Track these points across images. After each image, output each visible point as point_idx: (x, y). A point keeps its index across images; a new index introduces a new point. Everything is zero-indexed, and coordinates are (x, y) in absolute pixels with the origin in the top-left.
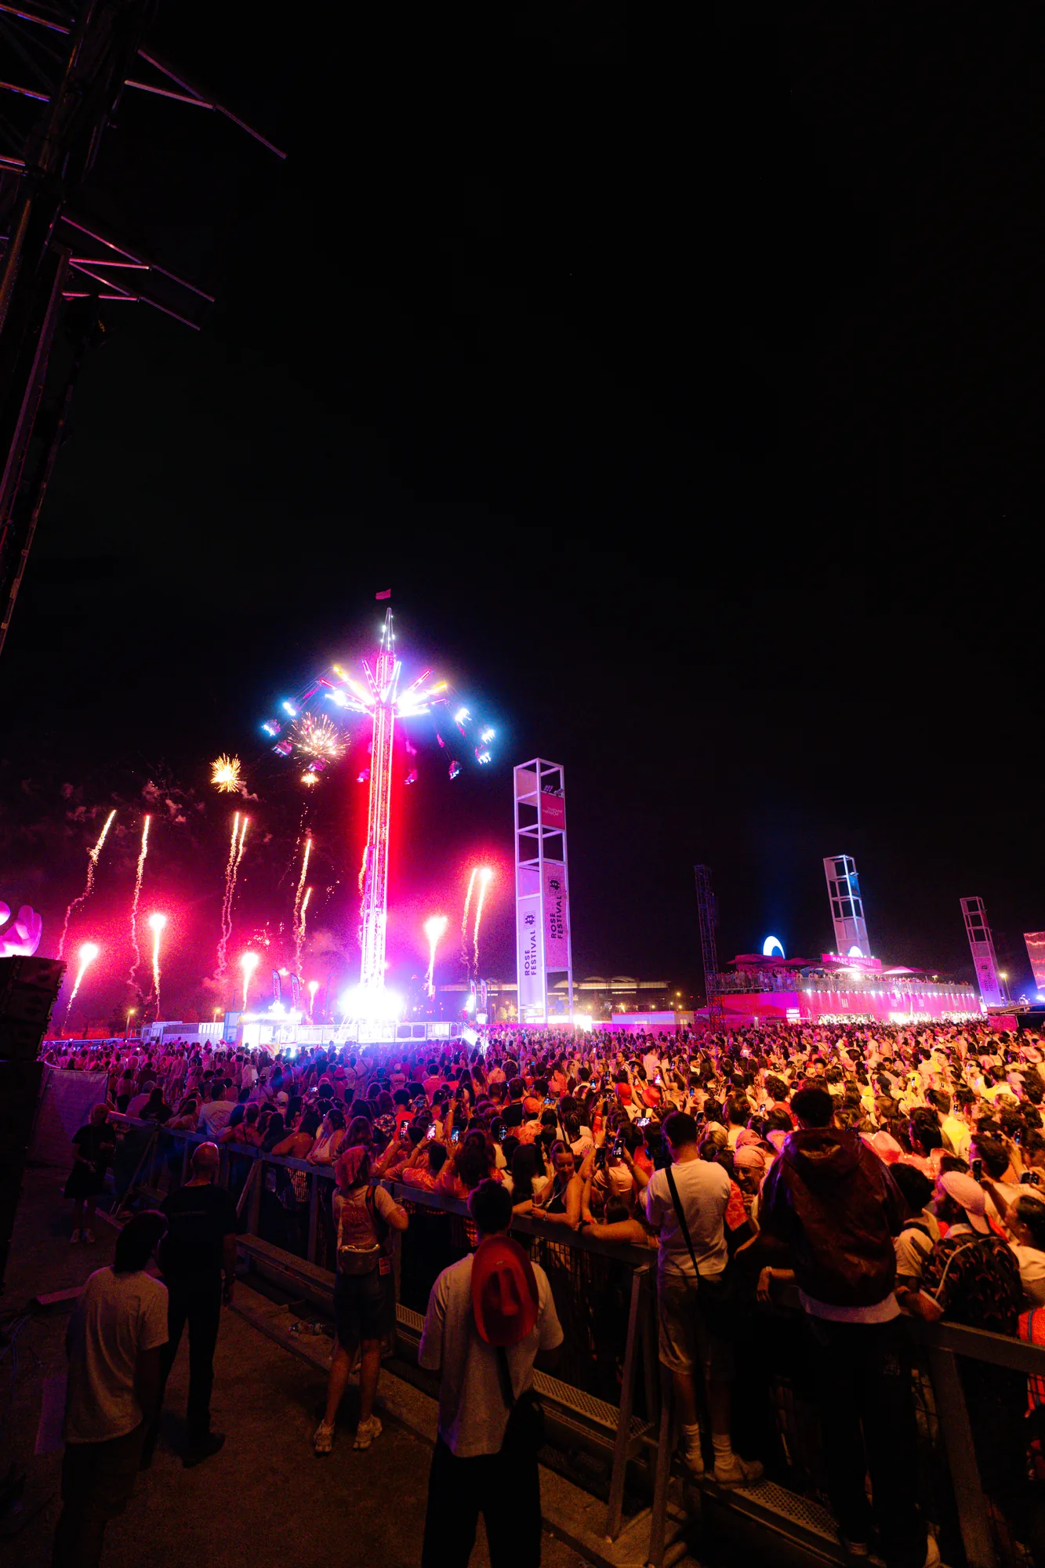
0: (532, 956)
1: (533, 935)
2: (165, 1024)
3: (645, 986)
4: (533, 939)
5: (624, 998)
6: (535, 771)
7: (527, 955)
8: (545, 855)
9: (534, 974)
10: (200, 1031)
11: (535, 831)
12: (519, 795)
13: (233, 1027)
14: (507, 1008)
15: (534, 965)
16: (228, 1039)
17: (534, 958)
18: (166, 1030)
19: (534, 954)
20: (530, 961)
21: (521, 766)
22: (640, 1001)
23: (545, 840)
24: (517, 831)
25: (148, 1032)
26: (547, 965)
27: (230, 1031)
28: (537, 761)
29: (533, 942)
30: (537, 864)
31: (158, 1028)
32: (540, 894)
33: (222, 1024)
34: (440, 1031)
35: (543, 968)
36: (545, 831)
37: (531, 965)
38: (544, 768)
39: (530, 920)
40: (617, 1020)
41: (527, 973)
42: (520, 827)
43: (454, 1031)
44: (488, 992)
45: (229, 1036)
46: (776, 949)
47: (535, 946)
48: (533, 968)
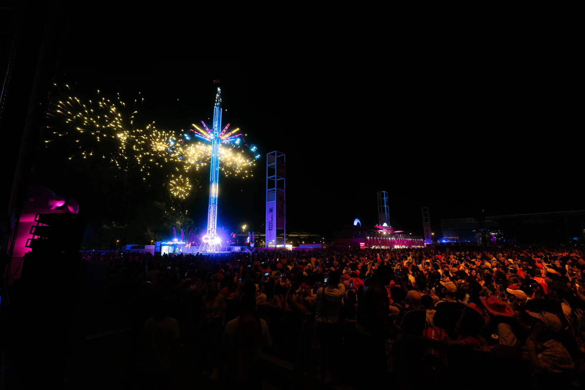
0: (271, 224)
1: (272, 216)
2: (131, 245)
3: (312, 235)
5: (305, 239)
6: (275, 156)
8: (277, 187)
9: (272, 230)
10: (145, 248)
11: (274, 178)
12: (268, 164)
14: (262, 242)
16: (156, 251)
18: (132, 248)
21: (269, 153)
22: (309, 241)
23: (277, 181)
24: (267, 178)
25: (124, 248)
26: (277, 226)
27: (157, 248)
28: (275, 152)
30: (274, 190)
31: (128, 247)
32: (275, 201)
33: (154, 246)
34: (237, 249)
35: (275, 228)
36: (278, 178)
38: (278, 154)
39: (271, 210)
40: (301, 246)
41: (269, 230)
42: (268, 176)
43: (242, 249)
44: (255, 237)
46: (358, 223)
47: (273, 220)
48: (272, 228)
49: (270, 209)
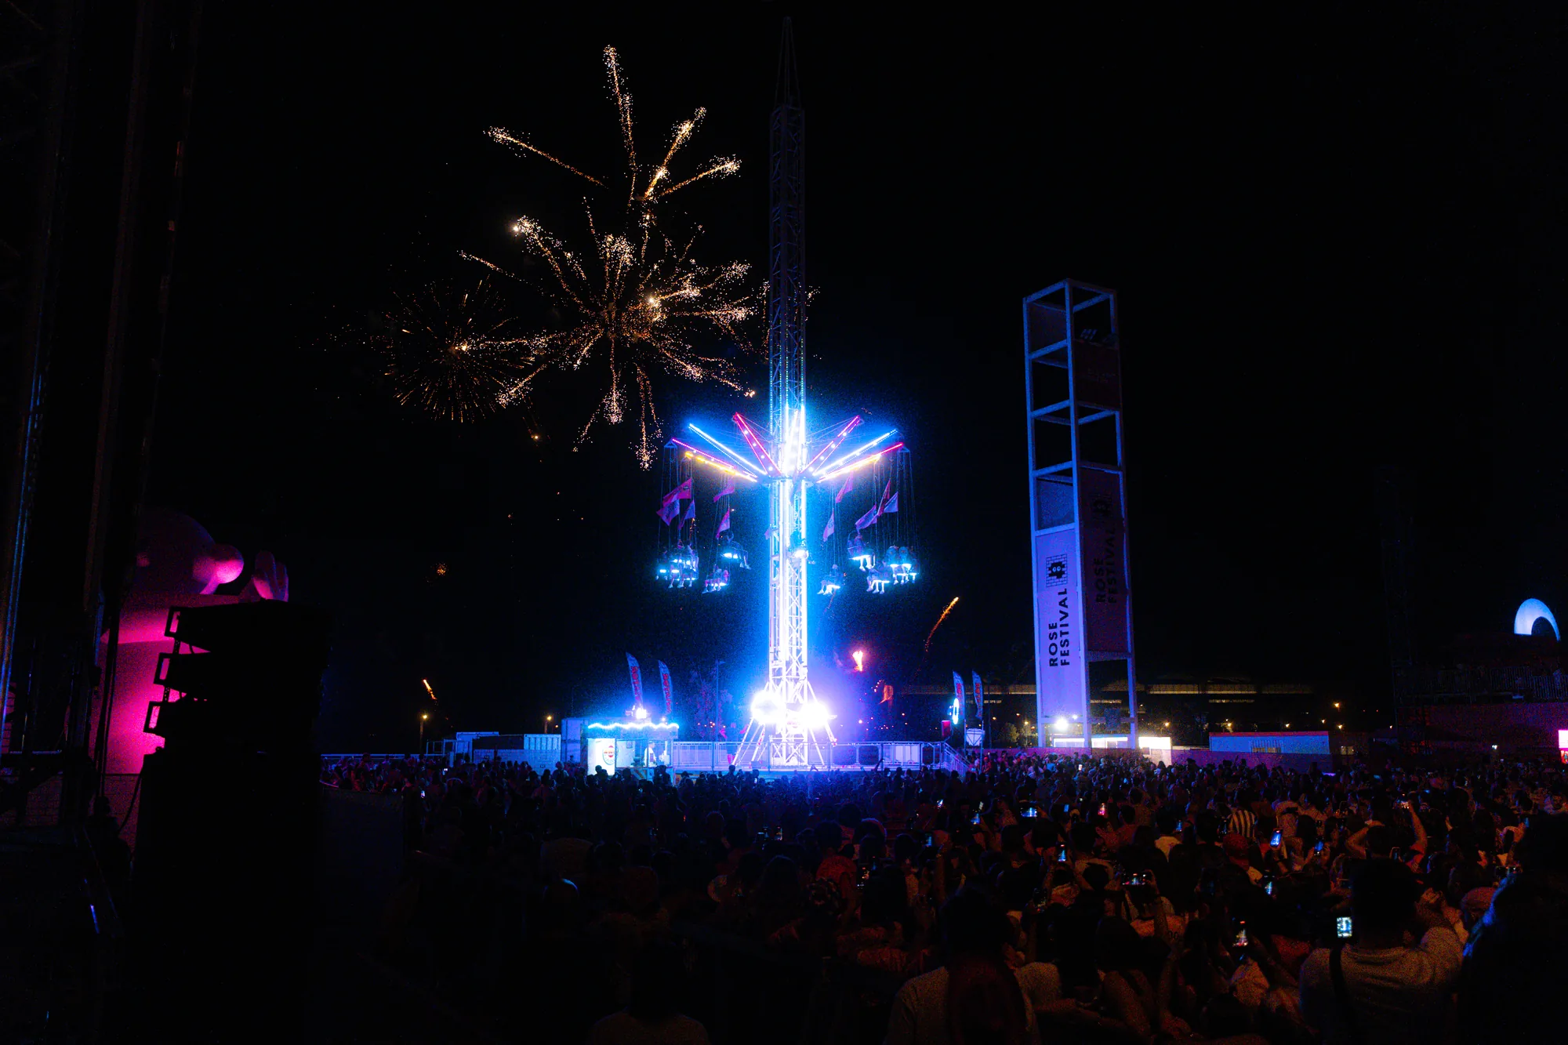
0: (1062, 633)
1: (1063, 597)
2: (474, 735)
3: (1269, 691)
4: (1062, 603)
5: (1233, 710)
6: (1063, 305)
7: (1052, 631)
8: (1081, 457)
9: (1064, 663)
10: (526, 746)
11: (1065, 413)
12: (1033, 349)
13: (574, 741)
14: (1019, 726)
15: (1065, 649)
16: (569, 759)
17: (1065, 637)
18: (477, 744)
19: (1064, 629)
20: (1057, 642)
21: (1035, 296)
22: (1253, 719)
23: (1081, 429)
24: (1031, 414)
25: (450, 747)
26: (1090, 647)
27: (570, 747)
28: (1064, 285)
29: (1064, 609)
30: (1068, 473)
31: (464, 741)
32: (1075, 525)
33: (557, 738)
34: (906, 754)
35: (1082, 653)
36: (1081, 412)
37: (1060, 649)
38: (1078, 296)
39: (1057, 570)
40: (1217, 744)
41: (1053, 663)
42: (1035, 407)
43: (927, 757)
44: (985, 697)
45: (569, 754)
46: (1540, 623)
47: (1066, 615)
48: (1063, 654)
49: (1055, 565)
